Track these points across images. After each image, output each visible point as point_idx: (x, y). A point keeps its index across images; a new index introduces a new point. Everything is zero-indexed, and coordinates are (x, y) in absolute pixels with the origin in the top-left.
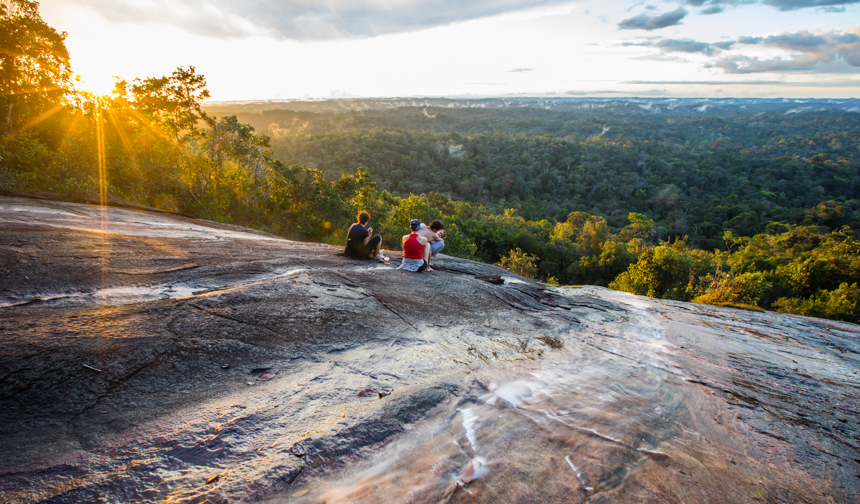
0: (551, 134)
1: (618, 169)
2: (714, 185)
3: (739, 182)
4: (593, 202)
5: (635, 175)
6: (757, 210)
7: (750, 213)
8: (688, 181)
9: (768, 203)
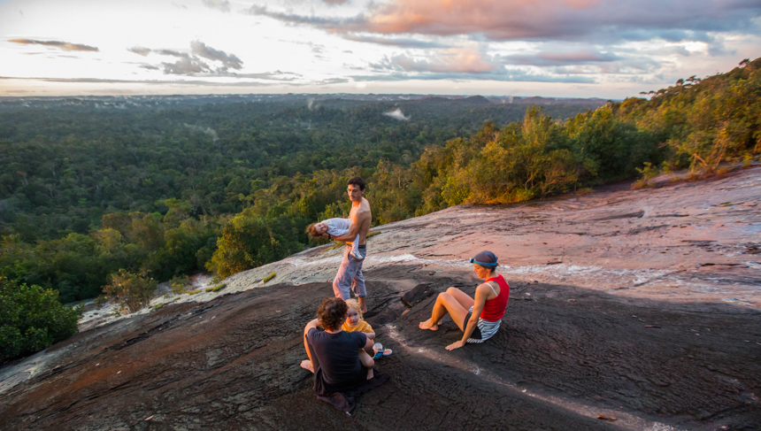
2: (203, 163)
3: (218, 159)
4: (103, 202)
5: (134, 167)
6: (240, 174)
7: (237, 178)
8: (182, 163)
9: (243, 169)
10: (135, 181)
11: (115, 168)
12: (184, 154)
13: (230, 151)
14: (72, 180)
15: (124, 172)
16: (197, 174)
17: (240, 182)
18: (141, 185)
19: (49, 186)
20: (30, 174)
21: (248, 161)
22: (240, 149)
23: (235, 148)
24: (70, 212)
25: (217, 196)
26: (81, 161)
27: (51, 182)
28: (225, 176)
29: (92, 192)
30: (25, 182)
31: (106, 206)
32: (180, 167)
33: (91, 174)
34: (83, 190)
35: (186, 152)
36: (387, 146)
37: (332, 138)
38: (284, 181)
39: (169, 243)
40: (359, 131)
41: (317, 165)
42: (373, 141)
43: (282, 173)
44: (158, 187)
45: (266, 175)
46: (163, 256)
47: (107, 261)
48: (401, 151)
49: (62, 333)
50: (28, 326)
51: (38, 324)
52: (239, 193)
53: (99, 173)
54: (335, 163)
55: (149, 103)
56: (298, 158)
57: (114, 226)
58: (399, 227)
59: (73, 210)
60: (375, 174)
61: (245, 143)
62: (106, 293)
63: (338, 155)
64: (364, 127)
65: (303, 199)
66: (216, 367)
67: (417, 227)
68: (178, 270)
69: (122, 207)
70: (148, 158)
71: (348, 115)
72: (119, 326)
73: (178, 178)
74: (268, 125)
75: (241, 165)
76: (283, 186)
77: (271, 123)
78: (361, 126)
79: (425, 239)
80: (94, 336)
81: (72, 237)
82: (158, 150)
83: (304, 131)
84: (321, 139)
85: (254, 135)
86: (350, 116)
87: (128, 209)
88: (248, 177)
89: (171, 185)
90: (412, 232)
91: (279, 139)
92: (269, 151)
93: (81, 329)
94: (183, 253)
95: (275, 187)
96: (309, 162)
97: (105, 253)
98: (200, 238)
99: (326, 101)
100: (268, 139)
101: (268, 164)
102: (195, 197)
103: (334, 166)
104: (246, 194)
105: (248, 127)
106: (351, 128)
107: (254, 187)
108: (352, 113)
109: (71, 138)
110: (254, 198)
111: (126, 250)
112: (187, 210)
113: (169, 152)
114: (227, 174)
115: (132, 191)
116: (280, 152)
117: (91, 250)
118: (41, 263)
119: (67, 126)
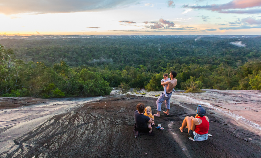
0: (112, 45)
1: (131, 54)
2: (154, 56)
3: (159, 55)
4: (127, 63)
5: (136, 55)
6: (165, 61)
7: (163, 62)
8: (148, 55)
9: (166, 59)
10: (135, 58)
11: (132, 55)
12: (150, 53)
13: (163, 53)
14: (122, 56)
15: (133, 56)
16: (152, 59)
17: (164, 64)
18: (136, 60)
19: (117, 57)
20: (114, 54)
21: (168, 57)
22: (167, 53)
23: (165, 52)
24: (119, 64)
25: (156, 67)
26: (125, 52)
27: (118, 56)
28: (160, 61)
29: (125, 60)
30: (113, 56)
31: (127, 64)
32: (148, 56)
33: (126, 55)
34: (123, 59)
35: (150, 52)
36: (229, 57)
37: (203, 52)
38: (178, 65)
39: (138, 77)
40: (216, 50)
41: (193, 62)
42: (222, 55)
43: (178, 63)
44: (140, 61)
45: (173, 63)
46: (136, 81)
47: (123, 79)
48: (236, 60)
49: (107, 93)
50: (101, 90)
51: (103, 90)
52: (162, 67)
53: (128, 55)
54: (201, 62)
55: (144, 37)
56: (186, 58)
57: (127, 70)
58: (217, 92)
59: (120, 64)
60: (218, 68)
61: (169, 51)
62: (118, 87)
63: (204, 59)
64: (219, 49)
65: (183, 73)
66: (121, 112)
67: (224, 94)
68: (138, 86)
69: (131, 65)
70: (140, 53)
71: (213, 43)
72: (117, 96)
73: (146, 59)
74: (178, 46)
75: (166, 58)
76: (177, 67)
77: (180, 45)
78: (217, 48)
79: (222, 100)
80: (112, 96)
81: (118, 71)
82: (143, 51)
83: (191, 49)
84: (198, 52)
85: (173, 49)
86: (214, 44)
87: (132, 66)
88: (167, 62)
89: (144, 61)
90: (220, 95)
91: (181, 51)
92: (176, 54)
93: (111, 94)
94: (141, 81)
95: (174, 67)
96: (190, 60)
97: (123, 77)
98: (146, 78)
99: (204, 38)
100: (177, 50)
101: (175, 59)
102: (149, 66)
103: (200, 63)
104: (164, 67)
105: (171, 46)
106: (213, 49)
107: (168, 66)
108: (215, 43)
109: (124, 46)
110: (167, 69)
111: (127, 77)
112: (145, 69)
113: (146, 52)
114: (161, 60)
115: (134, 61)
116: (180, 55)
117: (120, 75)
118: (110, 76)
119: (124, 43)
